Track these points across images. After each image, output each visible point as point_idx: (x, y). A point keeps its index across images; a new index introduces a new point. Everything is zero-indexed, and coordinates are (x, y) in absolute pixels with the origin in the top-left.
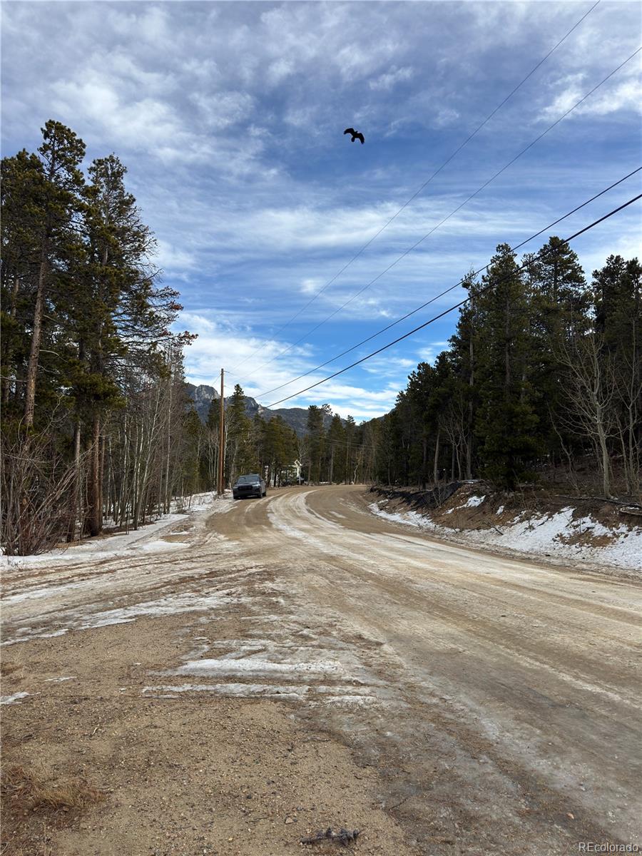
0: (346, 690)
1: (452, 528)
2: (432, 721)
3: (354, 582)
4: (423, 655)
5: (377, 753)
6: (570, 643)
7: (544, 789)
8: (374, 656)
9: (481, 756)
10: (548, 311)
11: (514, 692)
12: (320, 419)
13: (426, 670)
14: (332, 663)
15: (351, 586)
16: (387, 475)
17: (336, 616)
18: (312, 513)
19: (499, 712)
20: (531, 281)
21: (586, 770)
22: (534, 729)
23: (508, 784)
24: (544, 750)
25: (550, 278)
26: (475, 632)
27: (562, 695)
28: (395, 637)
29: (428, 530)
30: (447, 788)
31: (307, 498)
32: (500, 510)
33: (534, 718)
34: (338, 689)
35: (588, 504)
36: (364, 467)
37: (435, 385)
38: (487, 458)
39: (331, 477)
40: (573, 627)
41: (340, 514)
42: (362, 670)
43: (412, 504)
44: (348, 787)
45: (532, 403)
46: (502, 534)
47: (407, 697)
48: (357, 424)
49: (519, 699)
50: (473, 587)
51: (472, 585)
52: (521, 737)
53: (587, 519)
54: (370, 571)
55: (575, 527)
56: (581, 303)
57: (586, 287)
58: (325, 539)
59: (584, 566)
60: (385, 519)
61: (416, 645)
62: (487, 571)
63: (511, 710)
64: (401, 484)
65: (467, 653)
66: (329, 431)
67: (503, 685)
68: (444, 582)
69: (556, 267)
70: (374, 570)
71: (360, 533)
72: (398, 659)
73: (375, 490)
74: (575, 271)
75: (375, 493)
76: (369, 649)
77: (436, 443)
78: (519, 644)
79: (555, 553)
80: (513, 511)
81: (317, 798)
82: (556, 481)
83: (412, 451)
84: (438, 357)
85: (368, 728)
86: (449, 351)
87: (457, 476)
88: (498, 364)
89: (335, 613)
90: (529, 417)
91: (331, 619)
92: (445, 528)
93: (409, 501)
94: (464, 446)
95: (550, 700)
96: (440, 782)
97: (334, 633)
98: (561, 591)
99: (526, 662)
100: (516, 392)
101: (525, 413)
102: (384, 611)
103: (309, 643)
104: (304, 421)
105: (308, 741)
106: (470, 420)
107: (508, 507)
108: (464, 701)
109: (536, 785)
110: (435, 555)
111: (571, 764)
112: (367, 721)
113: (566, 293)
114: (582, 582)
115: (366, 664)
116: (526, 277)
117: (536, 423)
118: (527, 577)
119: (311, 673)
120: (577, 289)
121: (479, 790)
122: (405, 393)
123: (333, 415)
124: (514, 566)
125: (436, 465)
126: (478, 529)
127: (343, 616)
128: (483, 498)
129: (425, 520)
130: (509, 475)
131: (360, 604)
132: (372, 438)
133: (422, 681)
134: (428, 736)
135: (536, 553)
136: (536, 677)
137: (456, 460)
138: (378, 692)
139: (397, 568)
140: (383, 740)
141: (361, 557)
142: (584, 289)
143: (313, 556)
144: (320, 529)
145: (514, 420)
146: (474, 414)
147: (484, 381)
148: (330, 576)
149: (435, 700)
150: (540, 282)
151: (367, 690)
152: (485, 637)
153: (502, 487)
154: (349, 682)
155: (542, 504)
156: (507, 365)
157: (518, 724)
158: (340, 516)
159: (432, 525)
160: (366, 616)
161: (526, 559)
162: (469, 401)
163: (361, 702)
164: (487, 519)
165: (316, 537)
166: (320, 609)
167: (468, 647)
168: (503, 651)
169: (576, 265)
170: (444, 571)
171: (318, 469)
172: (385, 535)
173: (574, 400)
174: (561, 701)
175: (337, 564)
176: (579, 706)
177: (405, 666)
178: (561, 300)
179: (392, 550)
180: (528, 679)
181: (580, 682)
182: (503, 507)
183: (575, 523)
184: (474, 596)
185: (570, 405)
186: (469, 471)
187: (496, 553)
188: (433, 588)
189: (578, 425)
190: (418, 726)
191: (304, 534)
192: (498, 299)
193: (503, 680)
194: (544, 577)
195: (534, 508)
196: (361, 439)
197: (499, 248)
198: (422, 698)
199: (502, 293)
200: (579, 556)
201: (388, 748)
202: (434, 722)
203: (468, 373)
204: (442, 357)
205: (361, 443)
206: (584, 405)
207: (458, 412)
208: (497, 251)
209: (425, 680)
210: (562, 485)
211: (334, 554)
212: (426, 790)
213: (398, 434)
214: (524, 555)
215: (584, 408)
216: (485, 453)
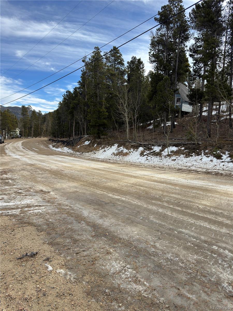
0: (35, 209)
1: (79, 152)
2: (66, 214)
3: (41, 173)
4: (65, 194)
5: (46, 227)
6: (113, 185)
7: (100, 228)
8: (47, 196)
9: (82, 222)
10: (112, 75)
11: (94, 201)
12: (27, 111)
13: (65, 198)
14: (30, 200)
15: (39, 174)
16: (56, 134)
17: (33, 184)
18: (25, 149)
19: (89, 208)
20: (106, 62)
21: (113, 221)
22: (99, 211)
23: (89, 228)
24: (101, 217)
25: (113, 62)
26: (83, 185)
27: (109, 200)
28: (55, 189)
29: (71, 153)
30: (69, 233)
31: (23, 143)
32: (95, 146)
33: (100, 208)
34: (32, 208)
35: (122, 142)
36: (46, 131)
37: (73, 100)
38: (91, 128)
39: (33, 135)
40: (114, 180)
41: (36, 149)
42: (42, 201)
43: (65, 145)
44: (35, 239)
45: (106, 108)
46: (96, 154)
47: (58, 208)
48: (43, 114)
49: (95, 203)
50: (84, 171)
51: (84, 170)
52: (95, 214)
53: (122, 147)
54: (47, 168)
55: (118, 150)
56: (123, 73)
57: (125, 67)
58: (30, 158)
59: (120, 162)
60: (55, 150)
61: (63, 191)
62: (89, 165)
63: (93, 207)
64: (61, 138)
65: (80, 191)
66: (31, 116)
67: (91, 200)
68: (74, 170)
69: (115, 58)
70: (49, 168)
71: (44, 155)
72: (56, 196)
73: (51, 140)
74: (121, 60)
75: (51, 141)
76: (45, 194)
77: (74, 122)
78: (97, 187)
79: (112, 159)
80: (99, 146)
81: (23, 244)
82: (114, 135)
83: (65, 125)
84: (74, 89)
85: (43, 219)
86: (78, 87)
87: (81, 134)
88: (95, 93)
89: (32, 184)
90: (105, 113)
91: (30, 186)
92: (77, 153)
93: (64, 143)
94: (84, 123)
95: (105, 202)
96: (68, 232)
97: (32, 190)
98: (112, 170)
99: (99, 192)
100: (101, 104)
101: (104, 112)
102: (52, 181)
103: (22, 195)
104: (20, 112)
105: (20, 227)
106: (86, 114)
107: (98, 144)
108: (77, 206)
109: (98, 227)
110: (72, 161)
111: (109, 219)
112: (43, 217)
113: (118, 69)
114: (119, 167)
115: (43, 199)
116: (104, 60)
117: (107, 116)
118: (102, 166)
119: (21, 205)
120: (122, 67)
121: (80, 232)
122: (62, 102)
123: (33, 110)
124: (98, 163)
125: (74, 130)
126: (88, 152)
127: (35, 184)
128: (90, 141)
129: (70, 150)
130: (98, 133)
131: (43, 180)
132: (49, 119)
133: (64, 202)
134: (64, 219)
135: (106, 159)
136: (101, 196)
137: (81, 128)
138: (47, 208)
139: (58, 167)
140: (48, 222)
141: (44, 164)
142: (124, 68)
143: (24, 165)
144: (28, 155)
145: (100, 114)
146: (87, 112)
147: (90, 99)
148: (31, 171)
149: (67, 207)
150: (110, 63)
151: (43, 207)
152: (86, 186)
153: (96, 138)
154: (37, 206)
155: (108, 143)
156: (98, 94)
157: (94, 210)
158: (36, 150)
159: (72, 152)
160: (45, 184)
161: (103, 161)
162: (85, 107)
163: (41, 212)
164: (91, 149)
165: (26, 157)
166: (26, 183)
167: (80, 189)
168: (92, 189)
169: (121, 58)
170: (75, 167)
171: (27, 131)
172: (54, 156)
173: (119, 107)
174: (108, 202)
175: (34, 167)
176: (113, 203)
177: (58, 198)
178: (116, 71)
179: (56, 161)
180: (99, 197)
181: (114, 196)
182: (96, 144)
183: (118, 149)
184: (84, 174)
185: (118, 109)
186: (85, 132)
187: (93, 160)
188: (70, 172)
189: (120, 116)
190: (61, 216)
191: (21, 157)
192: (94, 68)
193: (91, 198)
194: (107, 166)
195: (106, 144)
196: (45, 120)
197: (95, 48)
198: (63, 207)
199: (96, 65)
200: (119, 159)
201: (50, 225)
202: (67, 214)
203: (85, 96)
204: (75, 89)
205: (45, 122)
206: (122, 109)
207: (82, 111)
208: (95, 49)
209: (65, 201)
210: (115, 137)
211: (33, 163)
212: (62, 235)
213: (59, 118)
214: (102, 160)
215: (122, 110)
216: (90, 126)
